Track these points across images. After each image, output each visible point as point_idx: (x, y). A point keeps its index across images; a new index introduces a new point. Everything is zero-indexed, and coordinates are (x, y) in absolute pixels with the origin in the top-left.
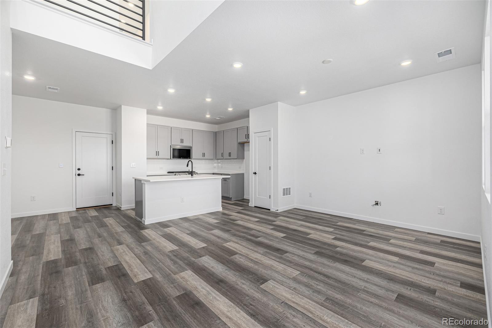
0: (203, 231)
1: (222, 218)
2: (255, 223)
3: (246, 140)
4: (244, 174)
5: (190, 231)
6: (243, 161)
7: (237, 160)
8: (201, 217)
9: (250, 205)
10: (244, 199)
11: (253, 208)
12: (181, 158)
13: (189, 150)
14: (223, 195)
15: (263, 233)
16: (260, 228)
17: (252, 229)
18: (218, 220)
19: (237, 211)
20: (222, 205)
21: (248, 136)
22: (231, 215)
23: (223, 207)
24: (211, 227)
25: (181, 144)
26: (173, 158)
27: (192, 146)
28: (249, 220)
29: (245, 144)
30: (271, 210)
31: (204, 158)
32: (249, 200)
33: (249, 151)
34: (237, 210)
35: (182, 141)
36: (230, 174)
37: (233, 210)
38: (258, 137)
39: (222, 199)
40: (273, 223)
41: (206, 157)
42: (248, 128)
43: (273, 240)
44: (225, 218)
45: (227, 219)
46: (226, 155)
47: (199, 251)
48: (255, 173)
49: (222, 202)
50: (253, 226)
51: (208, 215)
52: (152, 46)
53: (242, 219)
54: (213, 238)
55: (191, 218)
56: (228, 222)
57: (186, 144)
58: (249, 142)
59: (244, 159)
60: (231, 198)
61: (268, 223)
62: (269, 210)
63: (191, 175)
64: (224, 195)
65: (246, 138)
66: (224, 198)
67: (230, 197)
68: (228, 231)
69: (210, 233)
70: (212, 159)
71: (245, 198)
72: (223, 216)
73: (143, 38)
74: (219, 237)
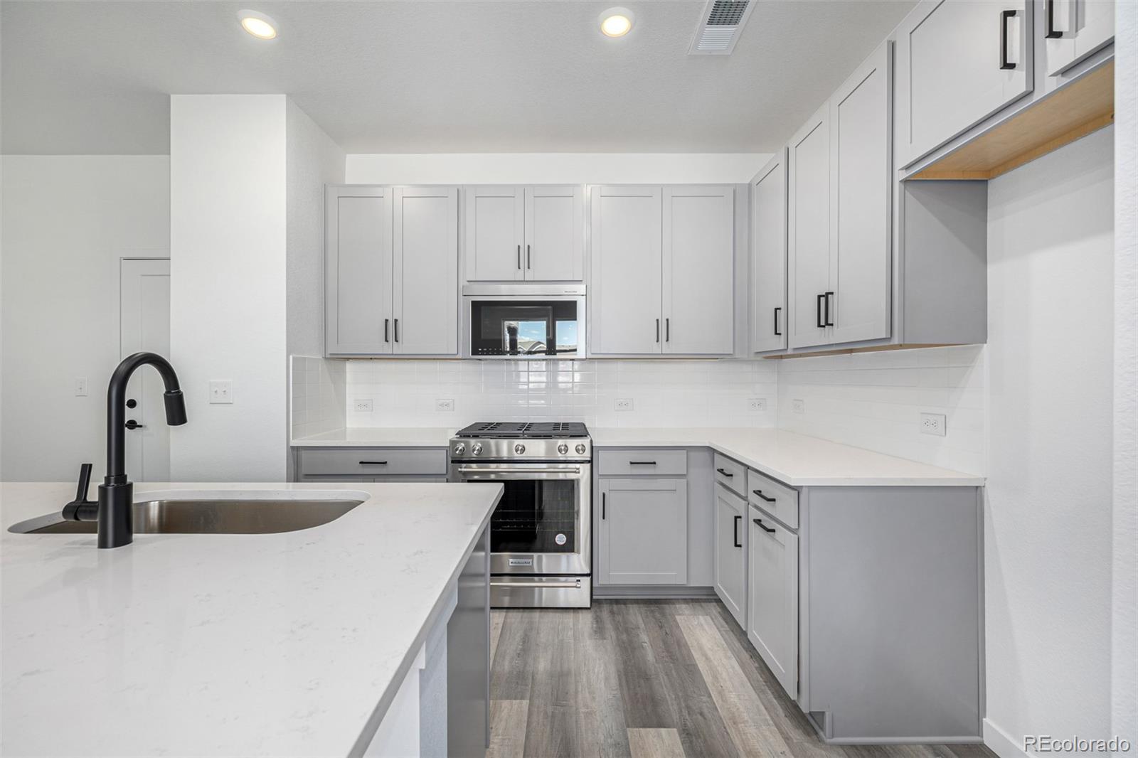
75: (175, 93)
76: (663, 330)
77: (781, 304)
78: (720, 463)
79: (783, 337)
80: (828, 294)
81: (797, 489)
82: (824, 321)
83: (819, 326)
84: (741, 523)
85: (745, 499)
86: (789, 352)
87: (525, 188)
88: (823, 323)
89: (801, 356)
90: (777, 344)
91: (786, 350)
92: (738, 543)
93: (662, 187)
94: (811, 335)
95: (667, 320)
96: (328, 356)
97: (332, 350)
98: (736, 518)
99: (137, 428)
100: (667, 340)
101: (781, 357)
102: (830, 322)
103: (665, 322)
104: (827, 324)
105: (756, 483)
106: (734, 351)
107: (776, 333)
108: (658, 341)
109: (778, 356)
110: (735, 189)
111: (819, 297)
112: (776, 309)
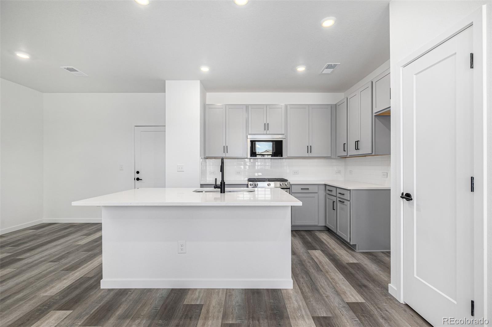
75: (167, 80)
76: (309, 149)
77: (346, 142)
78: (328, 188)
79: (346, 152)
80: (358, 141)
81: (350, 190)
82: (357, 148)
83: (356, 149)
84: (335, 204)
85: (336, 196)
86: (348, 156)
87: (267, 105)
88: (357, 149)
89: (351, 157)
90: (344, 154)
91: (347, 155)
92: (334, 209)
93: (309, 105)
94: (353, 152)
95: (311, 146)
96: (205, 157)
97: (207, 155)
98: (333, 202)
99: (140, 180)
100: (311, 152)
101: (346, 158)
102: (358, 148)
103: (310, 147)
104: (358, 149)
105: (339, 191)
106: (331, 155)
107: (344, 151)
108: (308, 152)
109: (345, 157)
110: (331, 106)
111: (356, 142)
112: (344, 144)
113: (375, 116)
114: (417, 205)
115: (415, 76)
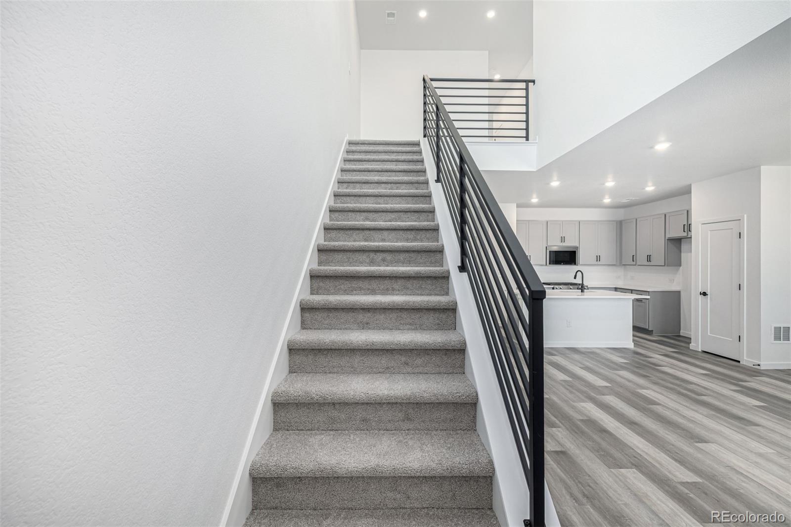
0: (603, 369)
1: (633, 358)
2: (698, 376)
3: (685, 234)
4: (679, 292)
5: (584, 365)
6: (678, 270)
7: (663, 267)
8: (598, 351)
9: (692, 346)
10: (680, 336)
11: (700, 354)
12: (561, 264)
13: (575, 252)
14: (634, 325)
15: (714, 392)
16: (710, 384)
17: (691, 383)
18: (625, 359)
19: (662, 352)
20: (634, 341)
21: (688, 227)
22: (651, 357)
23: (634, 344)
24: (616, 367)
25: (561, 244)
26: (550, 264)
27: (578, 246)
28: (687, 370)
29: (682, 240)
30: (741, 362)
31: (598, 263)
32: (691, 339)
33: (691, 252)
34: (664, 351)
35: (563, 239)
36: (649, 292)
37: (656, 351)
38: (711, 231)
39: (633, 330)
40: (740, 383)
41: (603, 261)
42: (688, 213)
43: (734, 405)
44: (641, 360)
45: (643, 361)
46: (642, 259)
47: (600, 389)
48: (705, 294)
49: (634, 336)
50: (695, 380)
51: (609, 350)
52: (536, 144)
53: (672, 366)
54: (619, 379)
55: (583, 350)
56: (645, 365)
57: (569, 244)
58: (691, 238)
59: (680, 265)
60: (652, 331)
61: (729, 381)
62: (739, 362)
63: (580, 290)
64: (636, 325)
65: (686, 230)
66: (636, 328)
67: (650, 329)
68: (645, 376)
69: (615, 374)
70: (614, 265)
71: (681, 334)
72: (635, 355)
73: (527, 138)
74: (629, 381)
113: (668, 239)
114: (710, 298)
115: (709, 232)
